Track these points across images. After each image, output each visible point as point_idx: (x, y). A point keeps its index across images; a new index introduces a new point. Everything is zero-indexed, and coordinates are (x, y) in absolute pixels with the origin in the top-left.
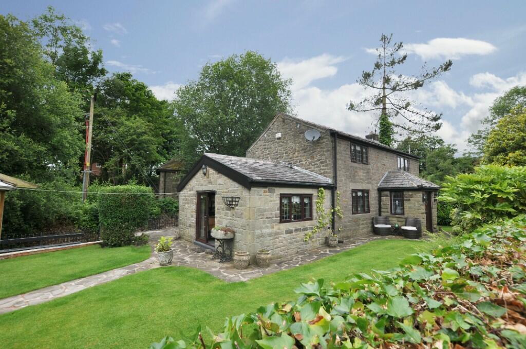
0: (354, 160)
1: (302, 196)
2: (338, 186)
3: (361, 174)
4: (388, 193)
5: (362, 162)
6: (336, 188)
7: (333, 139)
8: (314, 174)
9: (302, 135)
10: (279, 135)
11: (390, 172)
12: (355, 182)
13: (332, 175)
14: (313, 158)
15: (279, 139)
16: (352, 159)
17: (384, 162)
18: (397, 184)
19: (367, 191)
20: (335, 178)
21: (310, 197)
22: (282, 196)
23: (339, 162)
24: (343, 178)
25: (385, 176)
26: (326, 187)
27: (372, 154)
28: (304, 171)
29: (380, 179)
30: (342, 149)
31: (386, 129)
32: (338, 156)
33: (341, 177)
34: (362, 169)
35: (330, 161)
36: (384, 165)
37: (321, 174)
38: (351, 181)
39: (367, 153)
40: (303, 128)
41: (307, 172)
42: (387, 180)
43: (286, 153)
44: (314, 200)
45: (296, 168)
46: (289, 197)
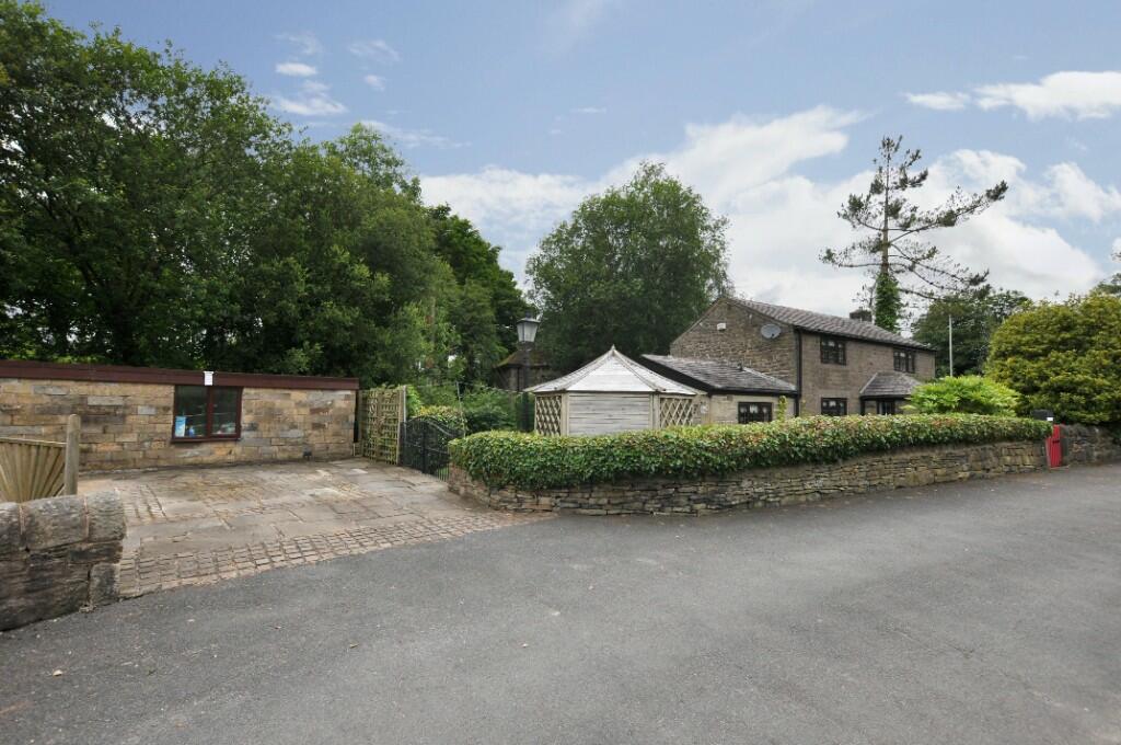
0: (824, 360)
1: (760, 405)
2: (803, 393)
3: (835, 377)
4: (874, 403)
5: (837, 362)
6: (801, 396)
7: (797, 335)
8: (772, 378)
9: (755, 329)
10: (722, 326)
11: (879, 374)
12: (827, 388)
13: (795, 380)
14: (770, 358)
15: (722, 330)
16: (822, 359)
17: (871, 360)
18: (887, 390)
19: (844, 401)
20: (799, 383)
21: (769, 406)
22: (741, 405)
23: (805, 365)
24: (810, 384)
25: (872, 379)
26: (790, 395)
27: (852, 350)
28: (759, 374)
29: (864, 385)
30: (809, 347)
31: (887, 300)
32: (804, 357)
33: (807, 383)
34: (838, 371)
35: (793, 364)
36: (871, 364)
37: (781, 378)
38: (820, 388)
39: (844, 349)
40: (757, 319)
41: (762, 375)
42: (874, 385)
43: (733, 350)
44: (775, 410)
45: (748, 370)
46: (747, 405)
